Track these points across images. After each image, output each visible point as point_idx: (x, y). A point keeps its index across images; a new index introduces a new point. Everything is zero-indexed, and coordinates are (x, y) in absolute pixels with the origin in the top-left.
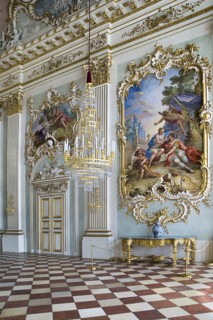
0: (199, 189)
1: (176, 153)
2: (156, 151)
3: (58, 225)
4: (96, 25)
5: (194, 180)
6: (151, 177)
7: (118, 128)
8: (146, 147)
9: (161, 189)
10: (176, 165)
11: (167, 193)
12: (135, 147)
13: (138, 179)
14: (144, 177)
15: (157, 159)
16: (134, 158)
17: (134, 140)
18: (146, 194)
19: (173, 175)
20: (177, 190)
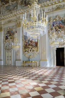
0: (37, 51)
1: (33, 43)
2: (29, 42)
3: (10, 58)
4: (18, 14)
5: (36, 49)
6: (29, 48)
7: (23, 37)
8: (28, 42)
9: (30, 51)
10: (33, 46)
11: (32, 51)
12: (26, 41)
13: (26, 48)
14: (27, 48)
15: (30, 44)
16: (25, 44)
17: (26, 40)
18: (28, 52)
19: (33, 48)
20: (33, 51)
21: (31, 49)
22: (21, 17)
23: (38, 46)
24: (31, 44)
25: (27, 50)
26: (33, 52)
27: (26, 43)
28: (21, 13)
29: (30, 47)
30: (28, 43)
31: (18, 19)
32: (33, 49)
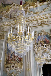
21: (14, 64)
22: (5, 29)
23: (22, 61)
24: (14, 59)
25: (9, 65)
26: (16, 69)
27: (9, 57)
28: (5, 25)
29: (13, 62)
30: (11, 57)
31: (1, 31)
32: (16, 65)
